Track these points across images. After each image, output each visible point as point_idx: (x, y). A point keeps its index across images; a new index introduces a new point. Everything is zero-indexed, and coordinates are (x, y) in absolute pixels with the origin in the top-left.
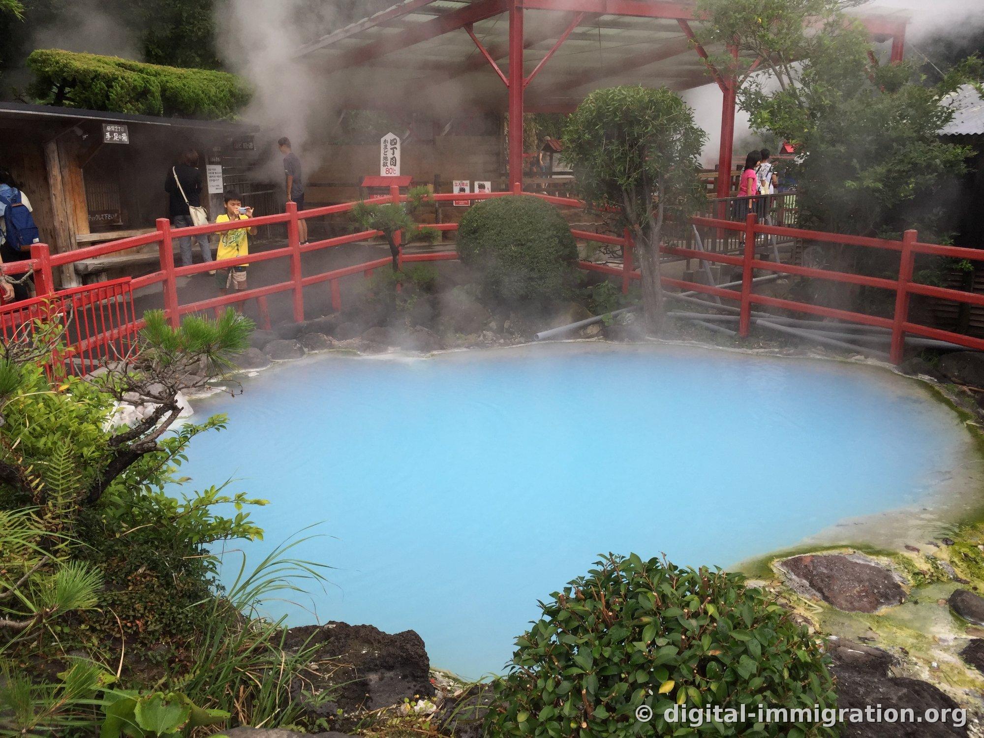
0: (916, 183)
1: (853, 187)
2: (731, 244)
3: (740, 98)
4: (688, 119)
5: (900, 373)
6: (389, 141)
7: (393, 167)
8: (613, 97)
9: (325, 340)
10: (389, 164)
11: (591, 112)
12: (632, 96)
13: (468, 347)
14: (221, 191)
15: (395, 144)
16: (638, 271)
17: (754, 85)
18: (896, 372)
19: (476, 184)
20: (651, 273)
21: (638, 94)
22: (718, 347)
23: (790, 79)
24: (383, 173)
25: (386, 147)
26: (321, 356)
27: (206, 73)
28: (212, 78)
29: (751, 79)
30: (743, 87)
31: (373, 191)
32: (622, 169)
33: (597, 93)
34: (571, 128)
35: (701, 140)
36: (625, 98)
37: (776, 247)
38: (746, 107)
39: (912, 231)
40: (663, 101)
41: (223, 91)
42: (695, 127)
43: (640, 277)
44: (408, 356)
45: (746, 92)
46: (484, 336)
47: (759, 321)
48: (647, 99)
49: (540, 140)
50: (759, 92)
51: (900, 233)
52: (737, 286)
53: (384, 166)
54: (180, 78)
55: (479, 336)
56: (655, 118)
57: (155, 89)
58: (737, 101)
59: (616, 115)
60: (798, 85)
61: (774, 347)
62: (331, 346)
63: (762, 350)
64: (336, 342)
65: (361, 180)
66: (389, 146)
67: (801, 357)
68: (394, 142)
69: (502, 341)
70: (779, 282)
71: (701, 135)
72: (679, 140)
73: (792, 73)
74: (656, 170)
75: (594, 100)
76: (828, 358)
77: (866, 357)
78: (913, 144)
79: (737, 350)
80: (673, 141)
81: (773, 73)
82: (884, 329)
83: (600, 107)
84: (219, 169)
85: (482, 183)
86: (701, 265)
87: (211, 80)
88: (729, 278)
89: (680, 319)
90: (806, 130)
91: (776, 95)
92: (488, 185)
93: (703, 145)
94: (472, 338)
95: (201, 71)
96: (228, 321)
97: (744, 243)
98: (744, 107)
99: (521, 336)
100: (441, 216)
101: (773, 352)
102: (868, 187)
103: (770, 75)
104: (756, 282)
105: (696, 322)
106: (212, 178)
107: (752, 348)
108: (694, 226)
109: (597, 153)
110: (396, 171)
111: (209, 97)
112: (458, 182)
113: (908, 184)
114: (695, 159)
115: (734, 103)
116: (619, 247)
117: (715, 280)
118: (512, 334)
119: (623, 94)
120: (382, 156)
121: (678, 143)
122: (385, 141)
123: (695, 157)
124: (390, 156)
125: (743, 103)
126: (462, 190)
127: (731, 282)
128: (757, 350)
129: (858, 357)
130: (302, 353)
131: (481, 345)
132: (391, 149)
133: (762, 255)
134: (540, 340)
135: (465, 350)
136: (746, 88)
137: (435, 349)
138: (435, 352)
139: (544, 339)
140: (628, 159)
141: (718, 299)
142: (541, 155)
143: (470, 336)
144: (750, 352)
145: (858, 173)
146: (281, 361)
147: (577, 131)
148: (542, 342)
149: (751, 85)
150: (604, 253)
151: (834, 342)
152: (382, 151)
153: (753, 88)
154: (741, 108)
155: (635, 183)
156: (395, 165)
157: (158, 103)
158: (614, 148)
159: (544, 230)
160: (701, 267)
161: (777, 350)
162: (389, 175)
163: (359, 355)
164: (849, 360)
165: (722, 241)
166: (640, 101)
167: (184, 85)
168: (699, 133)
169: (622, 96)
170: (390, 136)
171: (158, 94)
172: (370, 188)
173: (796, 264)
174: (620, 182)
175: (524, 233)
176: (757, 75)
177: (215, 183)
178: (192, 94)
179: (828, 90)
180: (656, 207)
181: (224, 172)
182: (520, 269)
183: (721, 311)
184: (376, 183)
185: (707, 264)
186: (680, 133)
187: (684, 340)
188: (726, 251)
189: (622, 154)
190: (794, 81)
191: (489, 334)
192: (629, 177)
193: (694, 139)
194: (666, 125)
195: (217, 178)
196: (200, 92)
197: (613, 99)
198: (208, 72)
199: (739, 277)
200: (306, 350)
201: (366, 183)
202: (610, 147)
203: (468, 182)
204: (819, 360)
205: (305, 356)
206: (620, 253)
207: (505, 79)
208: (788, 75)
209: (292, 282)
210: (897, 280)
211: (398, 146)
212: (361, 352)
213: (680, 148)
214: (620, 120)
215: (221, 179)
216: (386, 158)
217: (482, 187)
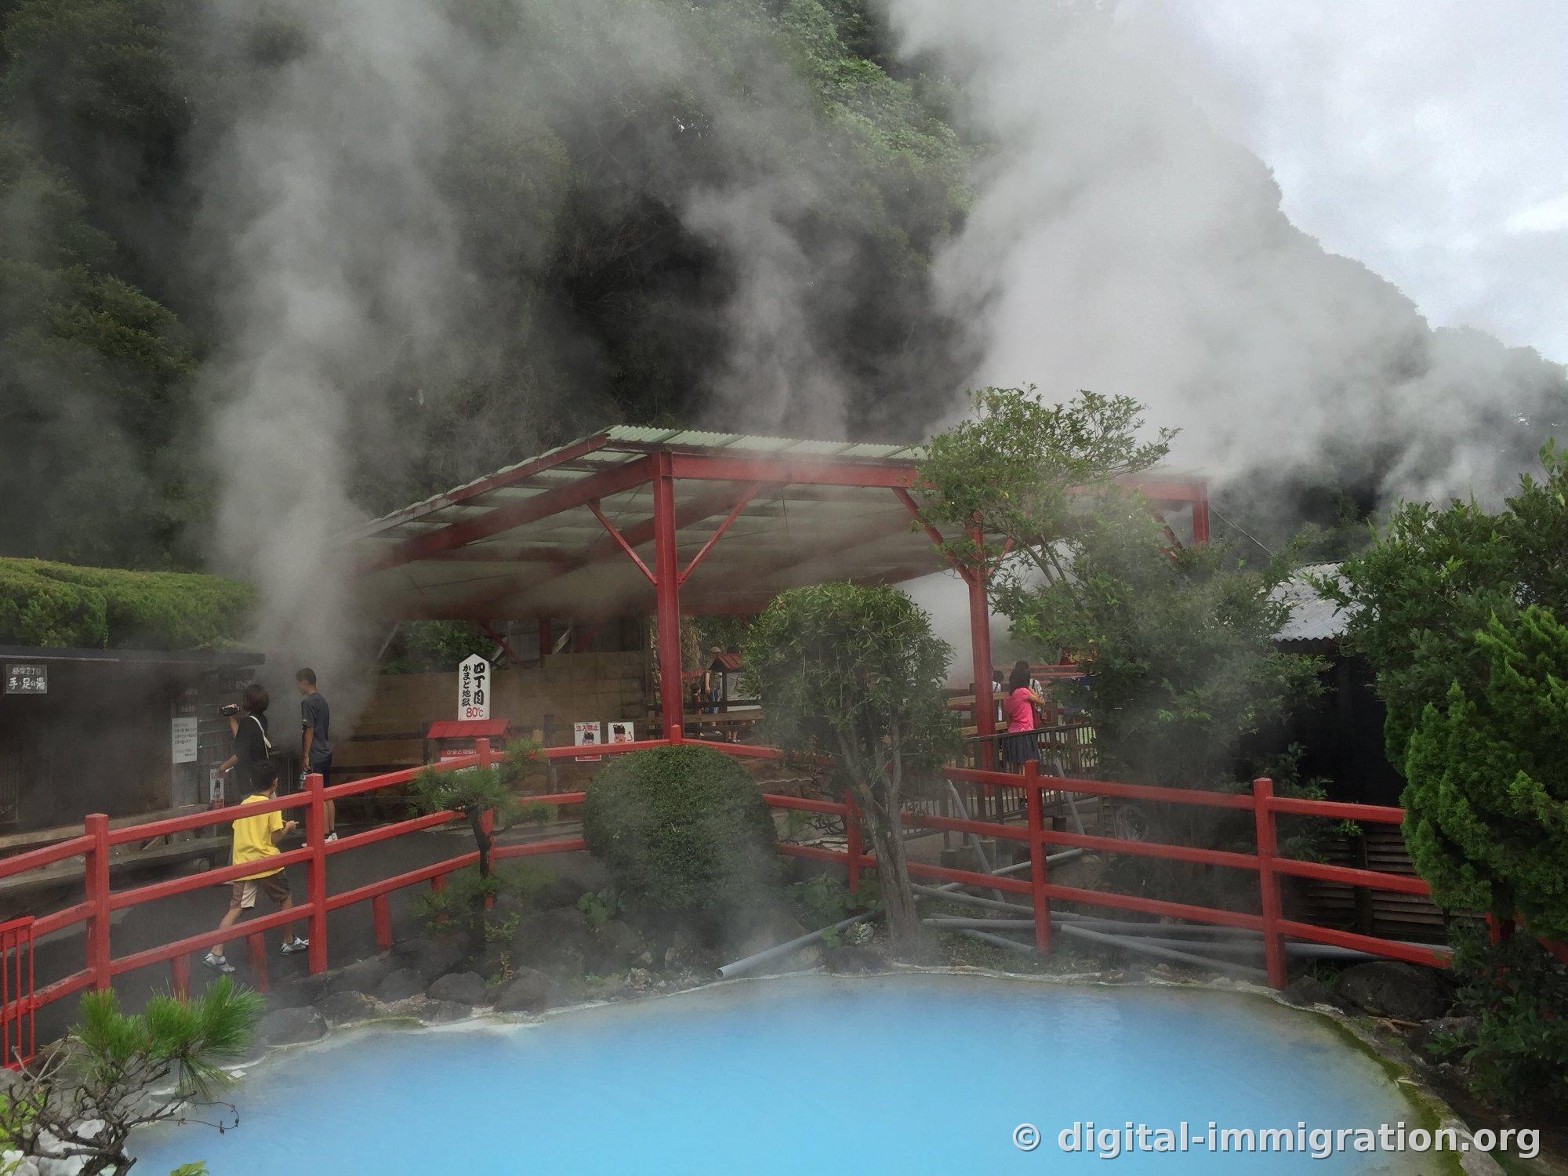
0: (1257, 711)
1: (1169, 719)
2: (1007, 803)
3: (993, 598)
4: (922, 626)
5: (1288, 1004)
6: (473, 668)
7: (478, 706)
8: (813, 599)
9: (363, 1004)
10: (471, 702)
11: (782, 622)
12: (840, 599)
13: (608, 999)
14: (194, 758)
15: (482, 671)
16: (871, 854)
17: (1010, 581)
18: (1281, 1001)
19: (611, 726)
20: (892, 858)
21: (848, 595)
22: (1007, 974)
23: (1059, 569)
24: (463, 715)
25: (467, 676)
26: (356, 1032)
27: (182, 578)
28: (191, 584)
29: (1005, 572)
30: (995, 582)
31: (444, 744)
32: (834, 702)
33: (788, 596)
34: (754, 645)
35: (945, 656)
36: (830, 601)
37: (1073, 805)
38: (1003, 607)
39: (1263, 779)
40: (885, 604)
41: (208, 603)
42: (935, 638)
43: (875, 865)
44: (506, 1022)
45: (1000, 589)
46: (633, 977)
47: (1065, 927)
48: (861, 602)
49: (705, 652)
50: (1019, 588)
51: (1246, 784)
52: (1023, 869)
53: (464, 704)
54: (139, 588)
55: (624, 978)
56: (877, 627)
57: (99, 607)
58: (990, 600)
59: (818, 626)
60: (1071, 579)
61: (1094, 969)
62: (373, 1013)
63: (1077, 976)
64: (381, 1006)
65: (426, 727)
66: (472, 674)
67: (1135, 984)
68: (479, 668)
69: (662, 983)
70: (1087, 859)
71: (944, 650)
72: (913, 657)
73: (1061, 562)
74: (884, 702)
75: (785, 605)
76: (1176, 984)
77: (1233, 980)
78: (1243, 655)
79: (1038, 977)
80: (903, 660)
81: (1035, 563)
82: (1251, 932)
83: (794, 615)
84: (192, 723)
85: (619, 724)
86: (966, 840)
87: (189, 588)
88: (1010, 858)
89: (947, 928)
90: (1091, 641)
91: (1043, 590)
92: (629, 727)
93: (948, 664)
94: (613, 981)
95: (173, 574)
96: (221, 998)
97: (1026, 801)
98: (1000, 608)
99: (694, 973)
100: (555, 779)
101: (1093, 978)
102: (1190, 718)
103: (1030, 565)
104: (1052, 861)
105: (969, 932)
106: (181, 739)
107: (1060, 973)
108: (949, 781)
109: (794, 680)
110: (483, 712)
111: (185, 614)
112: (582, 725)
113: (1246, 713)
114: (939, 685)
115: (986, 602)
116: (839, 818)
117: (990, 861)
118: (679, 970)
119: (826, 596)
120: (461, 690)
121: (912, 662)
122: (466, 667)
123: (940, 682)
124: (473, 687)
125: (998, 603)
126: (589, 737)
127: (1014, 863)
128: (1068, 976)
129: (1221, 979)
130: (321, 1030)
131: (628, 995)
132: (475, 679)
133: (1055, 820)
134: (724, 979)
135: (602, 1003)
136: (999, 584)
137: (553, 1007)
138: (553, 1012)
139: (730, 977)
140: (841, 686)
141: (998, 893)
142: (708, 675)
143: (608, 980)
144: (1057, 979)
145: (1173, 699)
146: (285, 1047)
147: (763, 650)
148: (728, 982)
149: (1006, 580)
150: (816, 827)
151: (1181, 956)
152: (461, 682)
153: (1009, 584)
154: (996, 610)
155: (856, 722)
156: (482, 703)
157: (101, 628)
158: (820, 672)
159: (722, 798)
160: (966, 844)
161: (1098, 974)
162: (472, 718)
163: (422, 1027)
164: (1208, 985)
165: (993, 798)
166: (853, 606)
167: (146, 598)
168: (941, 648)
169: (825, 599)
170: (474, 660)
171: (101, 614)
172: (442, 741)
173: (1107, 834)
174: (832, 722)
175: (691, 803)
176: (1013, 566)
177: (187, 746)
178: (156, 611)
179: (1114, 585)
180: (889, 756)
181: (200, 727)
182: (688, 861)
183: (1004, 913)
184: (450, 733)
185: (976, 840)
186: (914, 647)
187: (954, 964)
188: (1001, 816)
189: (832, 680)
190: (1064, 573)
191: (640, 973)
192: (844, 716)
193: (934, 655)
194: (892, 637)
195: (188, 738)
196: (171, 607)
197: (811, 602)
198: (186, 576)
199: (1026, 855)
200: (329, 1023)
201: (434, 732)
202: (814, 671)
203: (598, 724)
204: (1163, 987)
205: (328, 1035)
206: (841, 826)
207: (650, 574)
208: (1056, 564)
209: (309, 905)
210: (1256, 854)
211: (487, 674)
212: (426, 1019)
213: (915, 668)
214: (825, 633)
215: (195, 739)
216: (466, 693)
217: (619, 730)
